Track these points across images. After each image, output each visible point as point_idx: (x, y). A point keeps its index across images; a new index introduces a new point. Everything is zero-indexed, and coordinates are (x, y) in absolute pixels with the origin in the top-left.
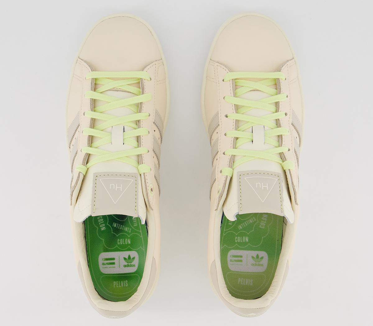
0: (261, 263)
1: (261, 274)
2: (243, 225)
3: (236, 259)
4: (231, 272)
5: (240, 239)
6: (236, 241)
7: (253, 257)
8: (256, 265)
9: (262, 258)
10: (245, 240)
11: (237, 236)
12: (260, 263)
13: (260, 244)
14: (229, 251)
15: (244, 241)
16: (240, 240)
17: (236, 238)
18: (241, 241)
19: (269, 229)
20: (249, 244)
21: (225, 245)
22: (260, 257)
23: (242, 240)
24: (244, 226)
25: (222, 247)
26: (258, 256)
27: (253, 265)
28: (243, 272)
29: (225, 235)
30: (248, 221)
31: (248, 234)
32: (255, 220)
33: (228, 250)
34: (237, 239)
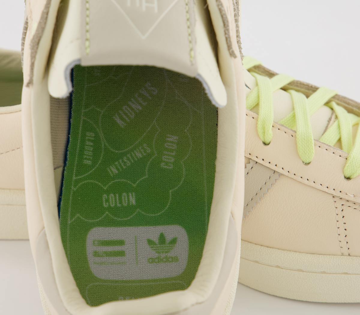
0: (171, 254)
1: (174, 282)
2: (120, 165)
3: (110, 249)
4: (97, 283)
5: (116, 199)
6: (105, 205)
7: (150, 242)
8: (160, 260)
9: (174, 241)
10: (128, 200)
11: (108, 192)
12: (169, 255)
13: (166, 208)
14: (88, 230)
15: (125, 205)
16: (116, 201)
17: (105, 196)
18: (118, 205)
19: (184, 169)
20: (138, 210)
21: (78, 215)
22: (168, 238)
23: (121, 203)
24: (122, 167)
25: (71, 218)
26: (162, 238)
27: (152, 261)
28: (129, 282)
29: (75, 189)
30: (131, 156)
31: (135, 185)
32: (149, 151)
33: (86, 228)
34: (107, 201)
